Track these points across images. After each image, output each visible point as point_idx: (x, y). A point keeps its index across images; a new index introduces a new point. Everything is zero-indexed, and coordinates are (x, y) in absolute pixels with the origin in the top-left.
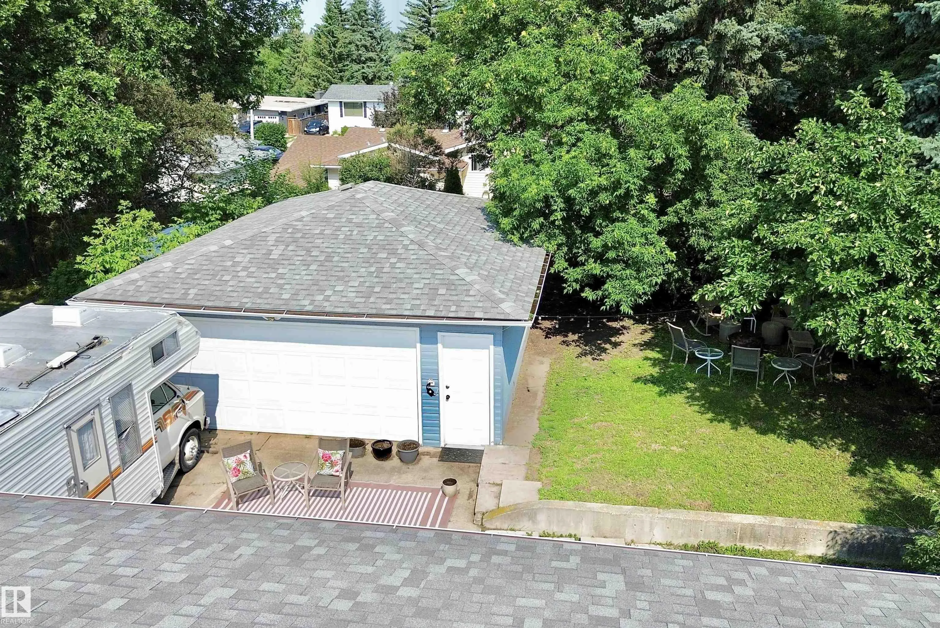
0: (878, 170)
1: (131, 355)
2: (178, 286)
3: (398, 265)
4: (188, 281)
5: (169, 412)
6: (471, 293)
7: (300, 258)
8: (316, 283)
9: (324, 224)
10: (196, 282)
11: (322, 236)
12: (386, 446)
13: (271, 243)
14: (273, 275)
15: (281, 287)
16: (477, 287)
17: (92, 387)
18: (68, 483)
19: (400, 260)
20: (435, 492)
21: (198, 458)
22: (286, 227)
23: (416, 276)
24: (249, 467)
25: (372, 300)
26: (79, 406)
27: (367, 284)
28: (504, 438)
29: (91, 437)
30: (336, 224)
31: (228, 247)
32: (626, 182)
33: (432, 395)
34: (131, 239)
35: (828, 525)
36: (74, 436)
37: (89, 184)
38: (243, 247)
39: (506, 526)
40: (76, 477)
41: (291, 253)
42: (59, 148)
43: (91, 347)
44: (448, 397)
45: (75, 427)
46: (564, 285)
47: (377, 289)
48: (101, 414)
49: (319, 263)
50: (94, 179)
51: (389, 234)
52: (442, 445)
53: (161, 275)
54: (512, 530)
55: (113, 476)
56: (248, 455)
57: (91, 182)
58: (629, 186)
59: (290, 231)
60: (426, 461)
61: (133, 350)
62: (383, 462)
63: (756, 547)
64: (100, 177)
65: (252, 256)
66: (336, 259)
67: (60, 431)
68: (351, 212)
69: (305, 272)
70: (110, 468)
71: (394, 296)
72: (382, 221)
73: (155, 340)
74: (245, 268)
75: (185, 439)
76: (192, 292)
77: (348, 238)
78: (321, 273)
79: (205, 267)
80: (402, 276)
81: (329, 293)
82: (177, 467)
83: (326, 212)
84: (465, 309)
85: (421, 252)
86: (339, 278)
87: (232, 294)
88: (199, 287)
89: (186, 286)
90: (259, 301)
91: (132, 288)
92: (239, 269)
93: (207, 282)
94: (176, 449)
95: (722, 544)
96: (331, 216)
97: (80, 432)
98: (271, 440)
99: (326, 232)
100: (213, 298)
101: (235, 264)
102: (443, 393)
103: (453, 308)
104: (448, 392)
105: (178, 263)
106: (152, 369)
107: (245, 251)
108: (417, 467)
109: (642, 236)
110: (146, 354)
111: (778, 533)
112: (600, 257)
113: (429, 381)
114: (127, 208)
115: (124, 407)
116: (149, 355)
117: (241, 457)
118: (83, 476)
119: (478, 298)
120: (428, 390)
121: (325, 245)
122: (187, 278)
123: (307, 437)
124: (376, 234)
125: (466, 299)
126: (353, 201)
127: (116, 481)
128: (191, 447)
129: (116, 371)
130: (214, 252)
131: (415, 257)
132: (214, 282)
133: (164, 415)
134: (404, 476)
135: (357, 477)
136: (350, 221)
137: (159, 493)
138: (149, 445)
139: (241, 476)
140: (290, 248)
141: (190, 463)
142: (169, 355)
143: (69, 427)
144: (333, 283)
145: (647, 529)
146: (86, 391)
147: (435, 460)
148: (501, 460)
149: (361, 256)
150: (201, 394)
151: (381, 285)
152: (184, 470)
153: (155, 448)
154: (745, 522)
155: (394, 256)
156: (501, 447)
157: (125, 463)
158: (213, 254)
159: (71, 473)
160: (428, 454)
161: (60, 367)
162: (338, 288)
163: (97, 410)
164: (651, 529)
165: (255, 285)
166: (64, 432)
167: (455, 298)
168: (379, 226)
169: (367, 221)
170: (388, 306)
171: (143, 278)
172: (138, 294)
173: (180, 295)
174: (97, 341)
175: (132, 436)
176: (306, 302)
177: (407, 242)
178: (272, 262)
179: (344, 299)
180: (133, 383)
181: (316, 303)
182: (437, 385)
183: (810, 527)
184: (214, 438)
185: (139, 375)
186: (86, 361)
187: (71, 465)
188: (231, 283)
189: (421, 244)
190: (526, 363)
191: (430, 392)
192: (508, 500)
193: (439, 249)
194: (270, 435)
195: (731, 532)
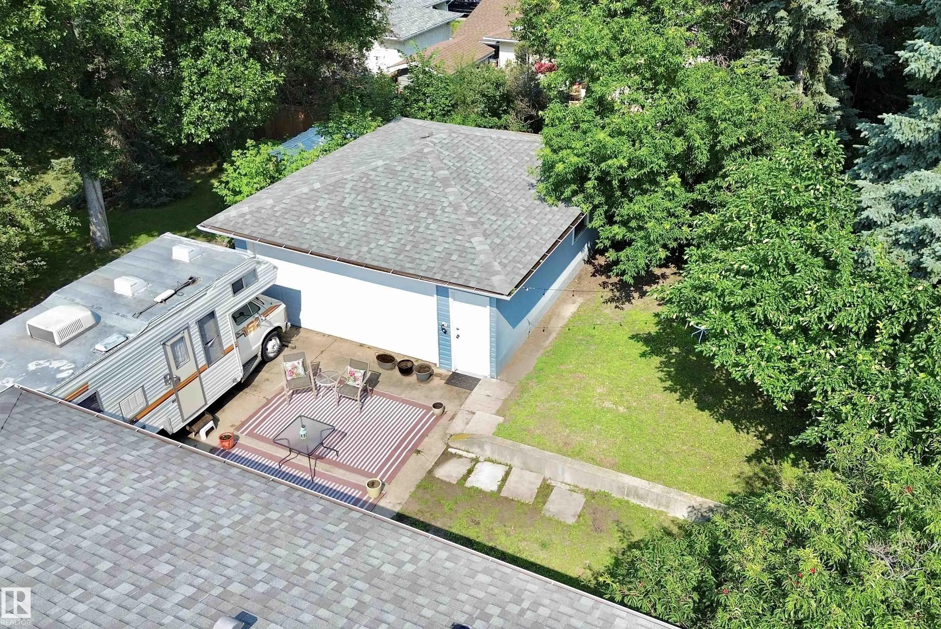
0: (813, 213)
1: (214, 291)
2: (272, 223)
3: (432, 226)
4: (281, 219)
5: (252, 322)
6: (476, 262)
7: (363, 209)
8: (367, 234)
9: (391, 176)
10: (285, 221)
11: (386, 189)
12: (409, 365)
13: (347, 191)
14: (339, 223)
15: (341, 234)
16: (482, 257)
17: (182, 316)
18: (165, 378)
19: (435, 221)
20: (428, 409)
21: (280, 351)
22: (363, 175)
23: (440, 239)
24: (301, 371)
25: (401, 257)
26: (172, 330)
27: (402, 242)
28: (498, 375)
29: (183, 348)
30: (400, 178)
31: (317, 191)
32: (652, 163)
33: (445, 333)
34: (254, 171)
35: (695, 499)
36: (169, 349)
37: (229, 121)
38: (327, 191)
39: (463, 448)
40: (171, 374)
41: (358, 203)
42: (206, 94)
43: (187, 284)
44: (458, 336)
45: (169, 343)
46: (597, 241)
47: (408, 248)
48: (189, 333)
49: (375, 216)
50: (232, 117)
51: (436, 193)
52: (453, 370)
53: (263, 211)
54: (467, 451)
55: (200, 371)
56: (301, 362)
57: (231, 119)
58: (652, 167)
59: (364, 180)
60: (436, 382)
61: (215, 287)
62: (404, 377)
63: (639, 503)
64: (237, 116)
65: (330, 202)
66: (389, 213)
67: (158, 346)
68: (415, 167)
69: (362, 223)
70: (197, 366)
71: (418, 256)
72: (435, 179)
73: (236, 278)
74: (322, 213)
75: (268, 338)
76: (280, 230)
77: (404, 193)
78: (374, 225)
79: (294, 208)
80: (430, 237)
81: (372, 245)
82: (259, 359)
83: (396, 164)
84: (465, 277)
85: (453, 216)
86: (385, 233)
87: (306, 236)
88: (287, 227)
89: (277, 225)
90: (323, 246)
91: (241, 220)
92: (318, 213)
93: (292, 223)
94: (259, 347)
95: (613, 495)
96: (399, 168)
97: (173, 346)
98: (336, 344)
99: (390, 185)
100: (292, 238)
101: (317, 208)
102: (453, 333)
103: (456, 275)
104: (458, 332)
105: (279, 200)
106: (232, 299)
107: (327, 196)
108: (426, 385)
109: (663, 211)
110: (228, 288)
111: (655, 497)
112: (625, 223)
113: (443, 323)
114: (253, 146)
115: (209, 325)
116: (230, 289)
117: (295, 363)
118: (176, 373)
119: (479, 268)
120: (443, 329)
121: (385, 198)
122: (280, 216)
123: (361, 345)
124: (426, 192)
125: (471, 267)
126: (419, 155)
127: (202, 375)
128: (273, 345)
129: (202, 303)
130: (305, 194)
131: (446, 220)
132: (297, 223)
133: (248, 325)
134: (414, 392)
135: (380, 387)
136: (411, 175)
137: (239, 380)
138: (231, 349)
139: (294, 376)
140: (359, 197)
141: (271, 355)
142: (247, 286)
143: (164, 344)
144: (378, 237)
145: (560, 472)
146: (178, 319)
147: (443, 382)
148: (488, 392)
149: (407, 213)
150: (283, 306)
151: (413, 244)
152: (266, 360)
153: (235, 350)
154: (631, 484)
155: (432, 216)
156: (494, 380)
157: (210, 362)
158: (304, 196)
159: (167, 371)
160: (439, 375)
161: (161, 302)
162: (381, 242)
163: (186, 331)
164: (563, 474)
165: (325, 230)
166: (161, 347)
167: (461, 265)
168: (432, 184)
169: (423, 178)
170: (410, 265)
171: (251, 212)
172: (244, 227)
173: (271, 231)
174: (193, 280)
175: (216, 343)
176: (354, 252)
177: (446, 204)
178: (342, 209)
179: (382, 254)
180: (216, 309)
181: (361, 254)
182: (449, 326)
183: (679, 498)
184: (297, 335)
185: (221, 304)
186: (179, 297)
187: (167, 366)
188: (308, 226)
189: (456, 207)
190: (561, 301)
191: (444, 331)
192: (471, 428)
193: (469, 213)
194: (336, 339)
195: (621, 488)
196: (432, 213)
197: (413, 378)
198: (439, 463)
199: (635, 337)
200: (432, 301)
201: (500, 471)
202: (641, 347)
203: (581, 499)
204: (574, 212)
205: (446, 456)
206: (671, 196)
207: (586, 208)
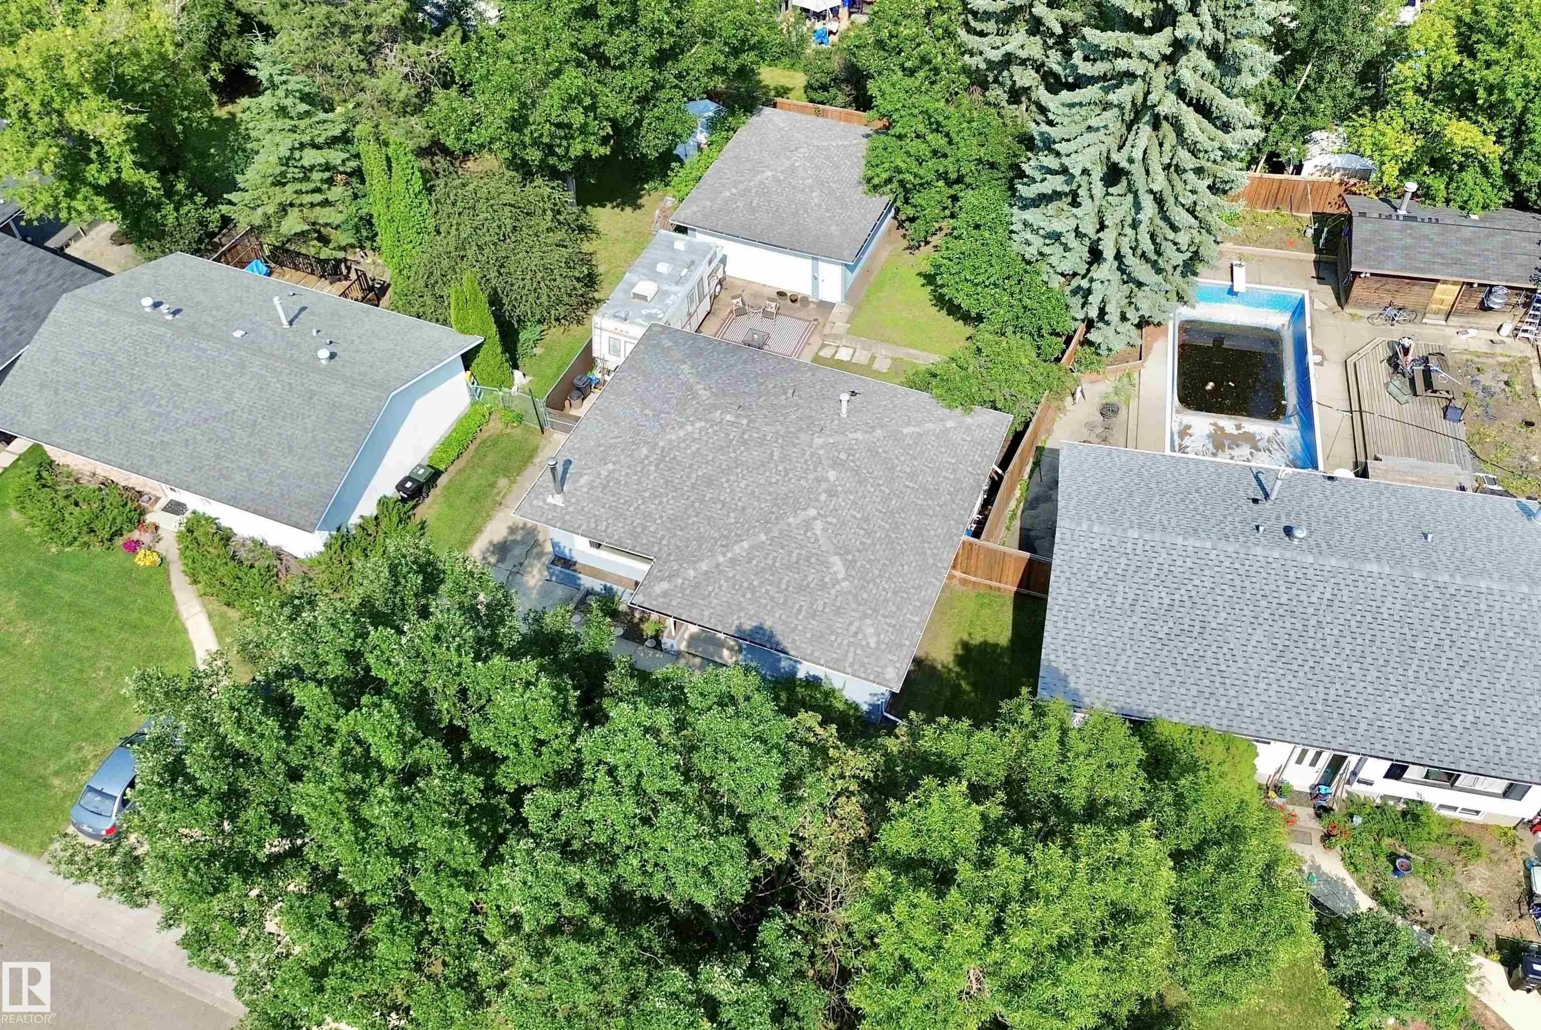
1: (702, 267)
4: (718, 215)
6: (834, 243)
7: (765, 207)
8: (770, 225)
9: (778, 184)
10: (721, 217)
11: (776, 193)
12: (796, 297)
15: (756, 225)
16: (837, 239)
18: (687, 313)
19: (809, 216)
20: (810, 322)
22: (760, 183)
23: (813, 228)
24: (741, 304)
25: (793, 240)
27: (792, 230)
28: (846, 300)
30: (784, 185)
31: (735, 195)
33: (816, 280)
38: (741, 195)
39: (831, 341)
40: (689, 311)
43: (691, 265)
44: (823, 282)
47: (796, 234)
49: (773, 212)
51: (807, 197)
52: (821, 299)
53: (706, 210)
54: (834, 342)
55: (697, 308)
59: (762, 186)
60: (812, 306)
61: (703, 265)
62: (793, 304)
65: (745, 203)
68: (791, 177)
69: (766, 218)
70: (696, 306)
71: (802, 239)
74: (742, 211)
75: (716, 285)
76: (720, 223)
77: (787, 196)
78: (773, 219)
79: (724, 208)
80: (807, 227)
84: (829, 252)
86: (781, 224)
87: (736, 227)
88: (723, 221)
89: (717, 219)
90: (747, 233)
92: (739, 211)
93: (725, 218)
94: (713, 291)
95: (905, 360)
96: (782, 178)
98: (750, 285)
101: (738, 207)
102: (821, 280)
103: (824, 251)
104: (823, 280)
106: (708, 269)
107: (742, 199)
108: (806, 309)
113: (815, 275)
116: (707, 264)
119: (836, 246)
121: (777, 200)
122: (717, 213)
123: (766, 286)
124: (801, 196)
125: (831, 246)
126: (793, 168)
128: (718, 288)
129: (699, 274)
130: (728, 197)
131: (814, 215)
132: (728, 218)
134: (800, 312)
135: (782, 311)
136: (790, 183)
137: (709, 310)
139: (737, 307)
140: (761, 200)
141: (717, 294)
142: (713, 261)
144: (777, 227)
147: (815, 306)
148: (841, 310)
149: (791, 210)
151: (798, 231)
154: (910, 352)
155: (806, 213)
156: (844, 303)
157: (700, 303)
158: (728, 199)
160: (813, 303)
163: (694, 289)
164: (881, 351)
165: (746, 223)
167: (826, 244)
168: (803, 190)
169: (797, 185)
170: (798, 245)
172: (698, 221)
174: (693, 262)
175: (702, 292)
176: (765, 237)
178: (753, 208)
180: (703, 276)
181: (770, 238)
182: (818, 277)
184: (727, 280)
185: (705, 272)
186: (690, 273)
188: (735, 220)
189: (819, 206)
190: (878, 249)
191: (815, 278)
192: (834, 331)
193: (827, 210)
194: (749, 282)
195: (907, 354)
196: (806, 211)
197: (798, 305)
198: (821, 349)
199: (919, 274)
200: (809, 262)
201: (851, 351)
202: (922, 281)
203: (889, 361)
204: (887, 198)
205: (823, 346)
206: (939, 192)
207: (892, 196)
